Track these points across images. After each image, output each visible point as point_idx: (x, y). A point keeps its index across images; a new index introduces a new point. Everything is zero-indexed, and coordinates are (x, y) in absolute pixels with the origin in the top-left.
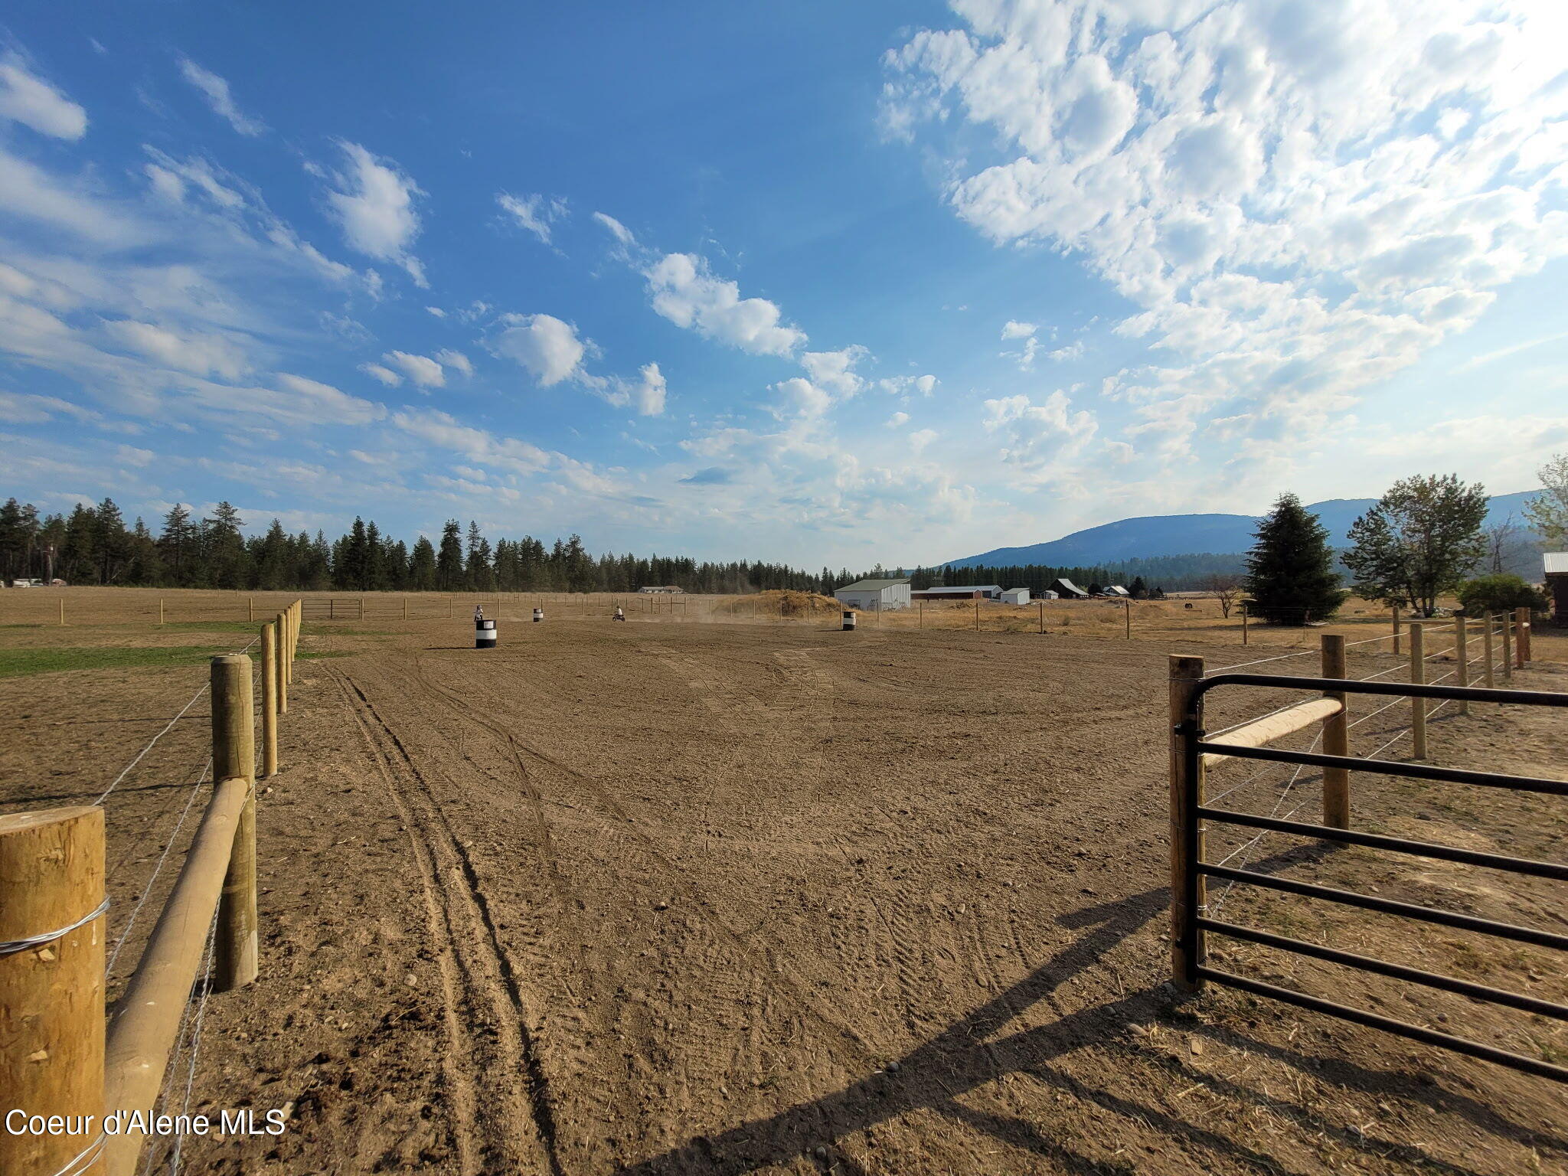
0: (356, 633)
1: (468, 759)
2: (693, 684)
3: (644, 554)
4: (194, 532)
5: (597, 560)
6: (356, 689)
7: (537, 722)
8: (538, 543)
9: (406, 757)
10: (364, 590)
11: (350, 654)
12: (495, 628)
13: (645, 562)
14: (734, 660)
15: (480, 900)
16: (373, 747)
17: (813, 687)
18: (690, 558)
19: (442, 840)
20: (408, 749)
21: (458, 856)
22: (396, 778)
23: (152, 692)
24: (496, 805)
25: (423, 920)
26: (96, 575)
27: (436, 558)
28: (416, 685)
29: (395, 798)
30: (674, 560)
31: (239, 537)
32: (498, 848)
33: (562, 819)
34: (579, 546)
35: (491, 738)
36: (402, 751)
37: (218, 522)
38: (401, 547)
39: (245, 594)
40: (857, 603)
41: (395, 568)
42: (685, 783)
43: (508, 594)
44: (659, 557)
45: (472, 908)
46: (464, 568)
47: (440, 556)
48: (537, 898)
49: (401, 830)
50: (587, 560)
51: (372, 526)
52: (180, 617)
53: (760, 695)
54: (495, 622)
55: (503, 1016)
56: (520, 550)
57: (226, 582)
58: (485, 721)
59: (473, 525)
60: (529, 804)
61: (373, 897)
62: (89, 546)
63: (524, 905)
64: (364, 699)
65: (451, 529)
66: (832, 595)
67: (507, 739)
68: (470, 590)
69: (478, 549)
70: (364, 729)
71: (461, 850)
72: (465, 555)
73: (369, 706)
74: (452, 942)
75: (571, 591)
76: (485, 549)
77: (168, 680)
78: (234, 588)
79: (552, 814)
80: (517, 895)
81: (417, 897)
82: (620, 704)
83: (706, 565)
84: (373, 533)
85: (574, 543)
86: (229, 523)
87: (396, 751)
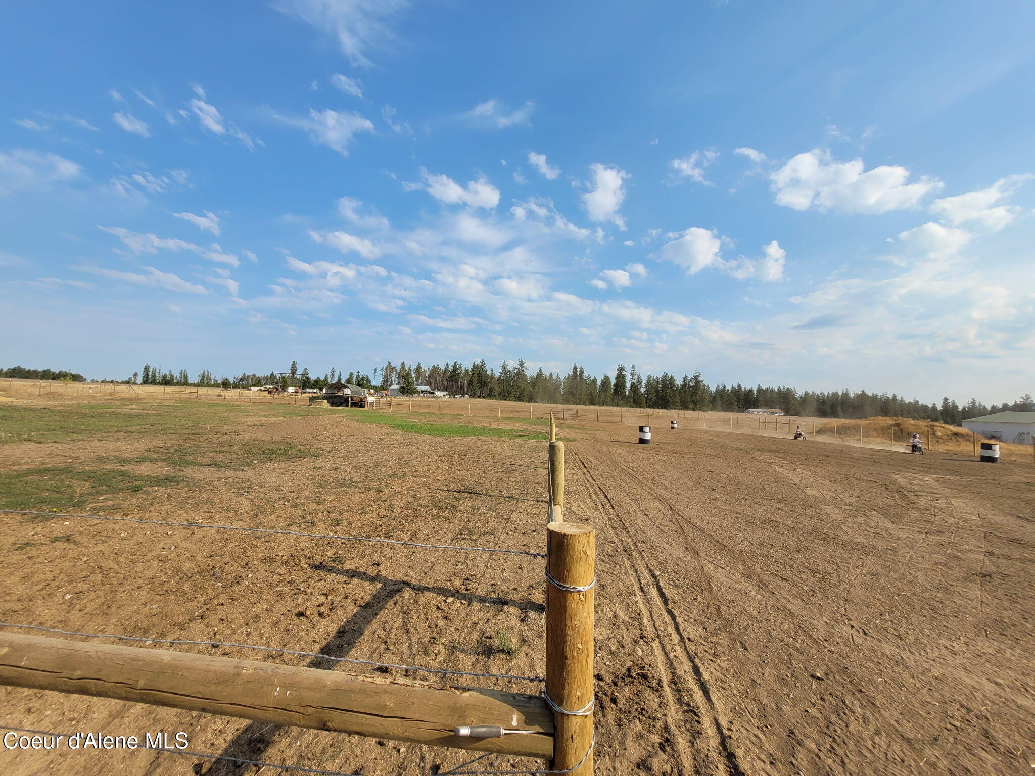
0: (576, 429)
1: (647, 515)
2: (809, 492)
3: (750, 384)
5: (713, 389)
6: (582, 462)
7: (686, 499)
8: (672, 377)
9: (612, 506)
10: (577, 404)
11: (575, 440)
12: (650, 432)
13: (751, 391)
14: (847, 477)
15: (670, 613)
16: (594, 497)
17: (951, 515)
18: (791, 387)
19: (641, 565)
20: (613, 502)
21: (652, 579)
22: (609, 518)
23: (501, 450)
24: (670, 551)
25: (639, 614)
26: (478, 394)
27: (612, 387)
28: (609, 462)
29: (610, 530)
30: (776, 389)
31: (526, 376)
32: (677, 583)
33: (719, 576)
34: (700, 379)
35: (658, 505)
36: (610, 502)
37: (518, 368)
38: (595, 381)
39: (527, 404)
40: (997, 435)
41: (591, 392)
42: (818, 576)
43: (652, 410)
44: (763, 387)
45: (667, 618)
46: (627, 393)
47: (615, 385)
48: (710, 628)
49: (617, 551)
50: (706, 389)
51: (581, 369)
52: (506, 415)
53: (884, 512)
54: (650, 428)
55: (701, 705)
56: (660, 382)
57: (520, 399)
58: (653, 492)
59: (633, 367)
60: (691, 557)
61: (609, 588)
62: (476, 381)
63: (701, 629)
64: (585, 467)
65: (621, 369)
66: (960, 425)
67: (668, 507)
68: (631, 406)
69: (635, 381)
70: (588, 485)
71: (653, 576)
72: (628, 385)
73: (588, 472)
74: (659, 637)
75: (694, 410)
76: (639, 381)
77: (506, 445)
78: (523, 401)
79: (709, 569)
80: (696, 621)
81: (632, 597)
82: (746, 497)
83: (806, 393)
84: (582, 373)
85: (696, 377)
87: (606, 502)
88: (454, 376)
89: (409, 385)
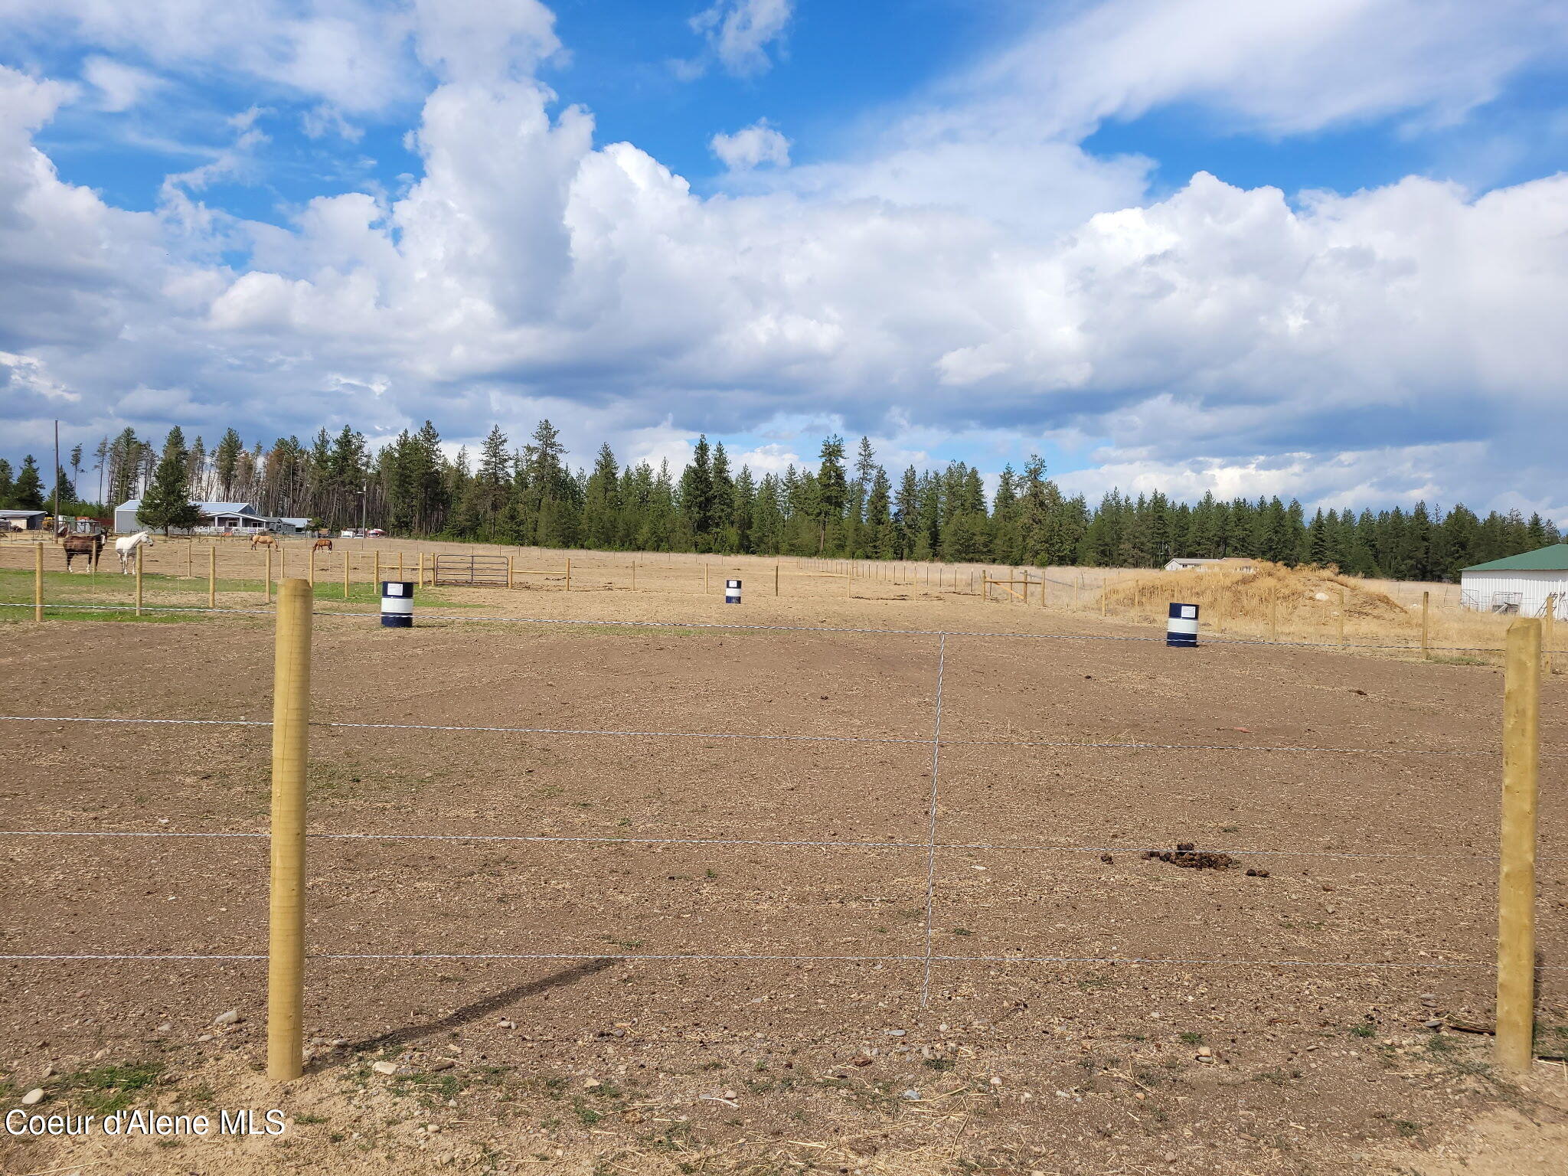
8: (973, 475)
34: (1045, 478)
37: (540, 450)
56: (943, 487)
59: (864, 446)
69: (870, 486)
76: (883, 486)
85: (1034, 475)
88: (342, 471)
89: (172, 498)
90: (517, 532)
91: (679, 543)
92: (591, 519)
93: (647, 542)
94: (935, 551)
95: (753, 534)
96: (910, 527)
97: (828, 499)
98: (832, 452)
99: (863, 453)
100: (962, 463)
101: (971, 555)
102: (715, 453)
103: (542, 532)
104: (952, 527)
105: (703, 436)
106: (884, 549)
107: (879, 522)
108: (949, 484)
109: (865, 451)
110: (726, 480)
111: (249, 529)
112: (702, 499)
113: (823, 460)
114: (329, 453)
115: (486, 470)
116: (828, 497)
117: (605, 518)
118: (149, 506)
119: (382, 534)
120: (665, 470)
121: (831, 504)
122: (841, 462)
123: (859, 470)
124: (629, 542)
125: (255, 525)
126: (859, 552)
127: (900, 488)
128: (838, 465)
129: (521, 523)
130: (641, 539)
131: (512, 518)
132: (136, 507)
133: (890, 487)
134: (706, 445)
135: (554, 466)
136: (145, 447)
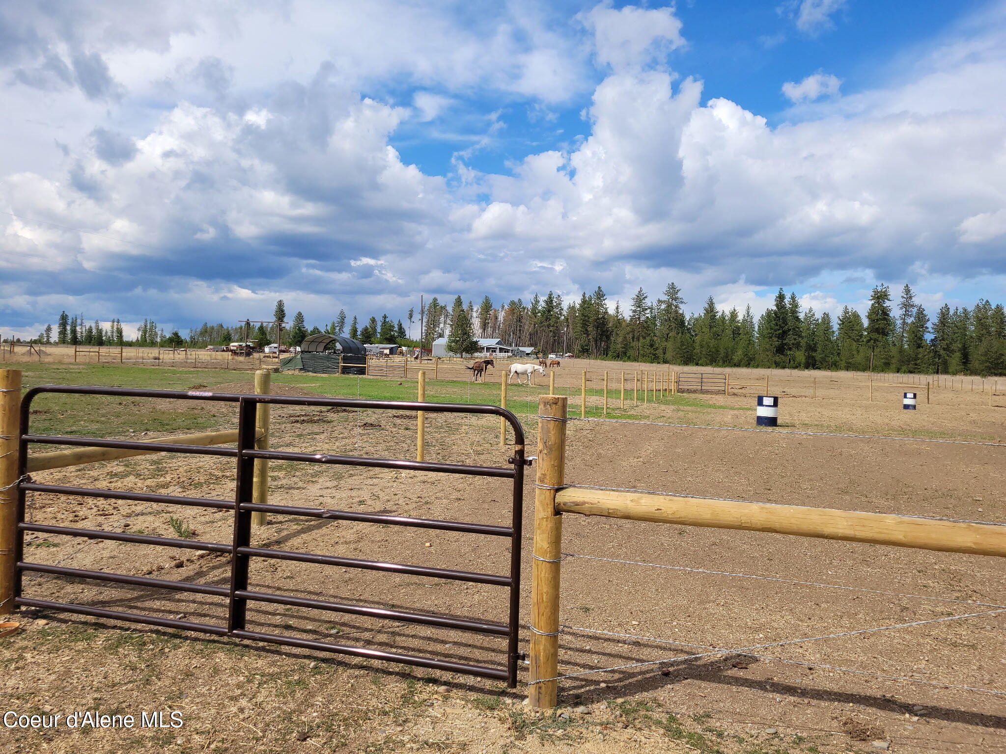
4: (651, 312)
27: (864, 331)
31: (683, 316)
37: (667, 301)
38: (825, 321)
47: (870, 328)
51: (793, 300)
59: (907, 290)
69: (912, 320)
72: (897, 328)
76: (922, 320)
84: (795, 307)
86: (674, 303)
88: (548, 319)
89: (465, 336)
90: (654, 355)
91: (762, 361)
92: (702, 346)
93: (741, 361)
94: (967, 367)
95: (818, 356)
96: (944, 349)
97: (877, 330)
98: (880, 297)
99: (905, 296)
100: (987, 301)
101: (1000, 371)
102: (790, 300)
103: (669, 355)
104: (982, 350)
105: (781, 289)
106: (924, 365)
107: (919, 346)
108: (977, 317)
109: (907, 294)
110: (797, 319)
111: (503, 354)
112: (780, 331)
113: (873, 302)
114: (540, 308)
115: (634, 316)
116: (877, 328)
117: (712, 345)
118: (454, 341)
119: (573, 356)
120: (748, 312)
121: (879, 333)
122: (887, 304)
123: (901, 308)
124: (728, 361)
125: (505, 352)
126: (904, 368)
127: (936, 321)
128: (885, 305)
129: (657, 349)
130: (736, 359)
131: (652, 346)
132: (445, 342)
133: (928, 320)
134: (784, 295)
135: (676, 312)
136: (443, 308)
